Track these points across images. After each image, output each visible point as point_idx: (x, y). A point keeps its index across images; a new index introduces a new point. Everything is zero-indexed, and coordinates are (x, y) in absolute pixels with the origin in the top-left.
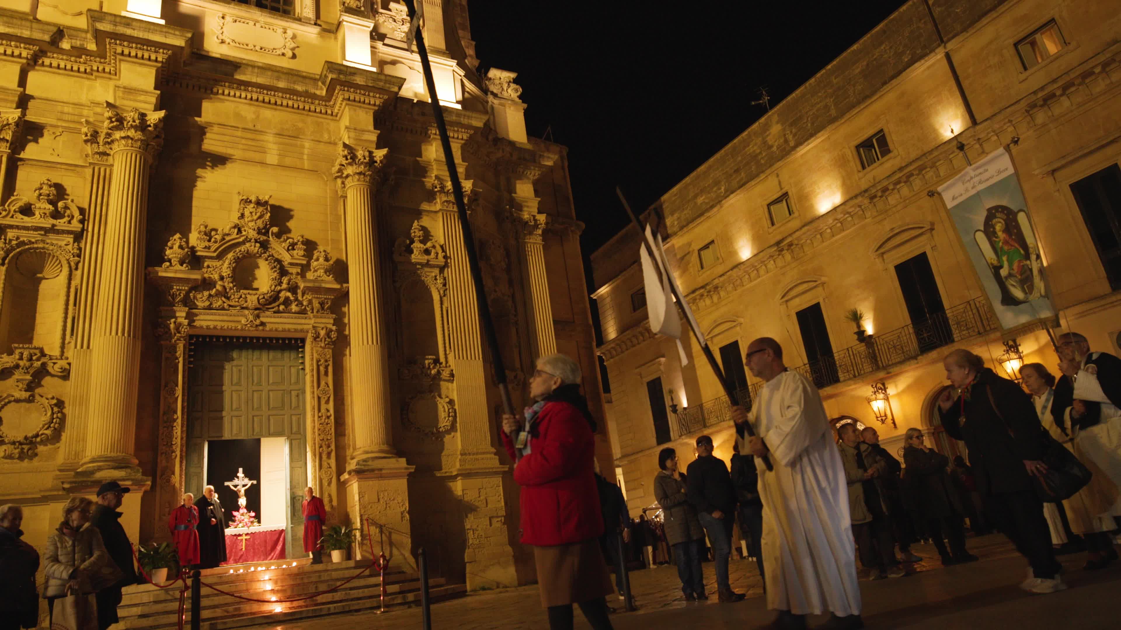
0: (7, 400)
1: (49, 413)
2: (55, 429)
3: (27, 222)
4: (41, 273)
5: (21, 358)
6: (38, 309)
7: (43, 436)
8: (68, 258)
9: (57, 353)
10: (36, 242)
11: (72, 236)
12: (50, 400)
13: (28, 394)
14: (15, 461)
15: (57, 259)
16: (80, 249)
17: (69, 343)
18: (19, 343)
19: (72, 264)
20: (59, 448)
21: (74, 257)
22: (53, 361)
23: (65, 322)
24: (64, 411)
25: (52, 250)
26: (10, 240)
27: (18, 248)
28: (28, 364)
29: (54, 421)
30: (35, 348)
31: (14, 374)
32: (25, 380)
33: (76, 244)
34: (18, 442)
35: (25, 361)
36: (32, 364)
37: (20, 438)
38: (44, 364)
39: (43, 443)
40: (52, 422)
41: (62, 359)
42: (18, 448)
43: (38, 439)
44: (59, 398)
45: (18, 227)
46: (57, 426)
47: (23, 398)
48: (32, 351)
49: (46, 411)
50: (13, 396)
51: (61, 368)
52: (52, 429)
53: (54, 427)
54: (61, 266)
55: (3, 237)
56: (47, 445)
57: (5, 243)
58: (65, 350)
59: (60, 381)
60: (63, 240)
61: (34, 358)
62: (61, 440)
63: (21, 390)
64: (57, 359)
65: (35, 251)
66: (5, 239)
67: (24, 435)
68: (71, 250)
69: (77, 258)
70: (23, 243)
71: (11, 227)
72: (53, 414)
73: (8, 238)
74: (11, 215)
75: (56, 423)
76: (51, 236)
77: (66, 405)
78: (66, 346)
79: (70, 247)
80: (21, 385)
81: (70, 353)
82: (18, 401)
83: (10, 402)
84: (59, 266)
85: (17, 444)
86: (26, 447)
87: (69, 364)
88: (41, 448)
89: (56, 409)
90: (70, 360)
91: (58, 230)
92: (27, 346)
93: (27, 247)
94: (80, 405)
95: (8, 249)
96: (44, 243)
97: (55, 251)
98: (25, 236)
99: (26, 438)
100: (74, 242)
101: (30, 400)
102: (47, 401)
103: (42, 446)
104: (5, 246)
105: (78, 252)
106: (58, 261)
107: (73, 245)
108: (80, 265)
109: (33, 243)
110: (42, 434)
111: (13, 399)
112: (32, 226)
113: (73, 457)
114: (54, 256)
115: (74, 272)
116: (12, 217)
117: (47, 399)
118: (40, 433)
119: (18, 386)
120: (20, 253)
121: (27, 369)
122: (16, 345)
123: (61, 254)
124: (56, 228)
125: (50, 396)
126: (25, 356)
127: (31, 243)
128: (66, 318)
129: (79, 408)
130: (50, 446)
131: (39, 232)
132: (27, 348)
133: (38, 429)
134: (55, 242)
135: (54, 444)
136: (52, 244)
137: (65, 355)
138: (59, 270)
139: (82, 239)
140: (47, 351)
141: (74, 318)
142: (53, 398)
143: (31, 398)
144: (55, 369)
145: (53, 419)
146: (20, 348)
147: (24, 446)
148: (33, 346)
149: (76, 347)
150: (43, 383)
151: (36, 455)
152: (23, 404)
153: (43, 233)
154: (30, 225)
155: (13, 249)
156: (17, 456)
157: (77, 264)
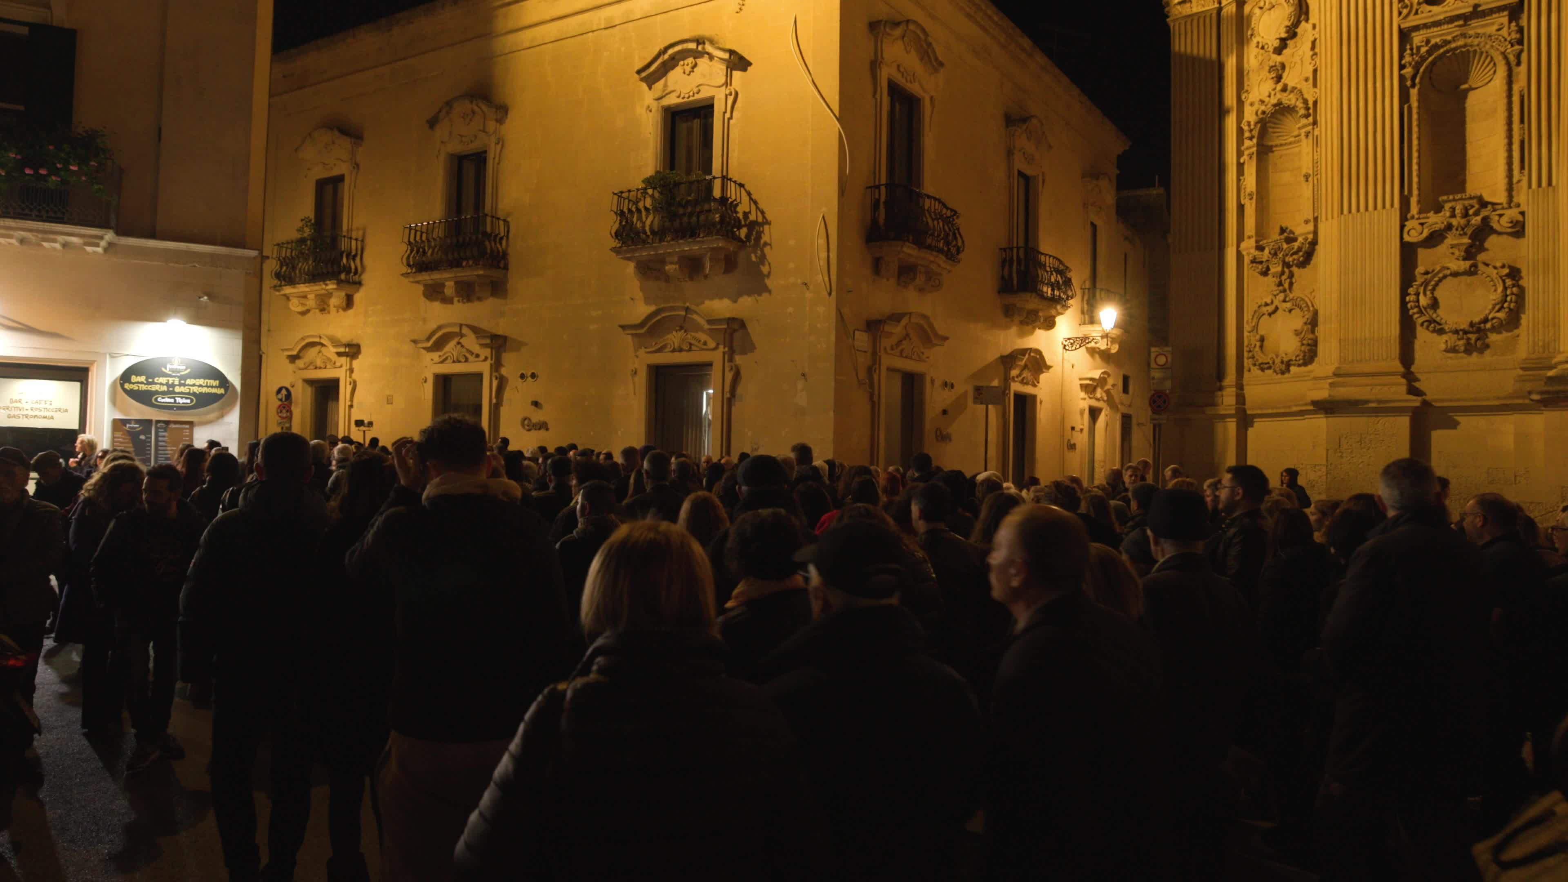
0: (1441, 275)
1: (1500, 289)
2: (1511, 310)
3: (1437, 15)
4: (1465, 82)
5: (1453, 216)
6: (1467, 140)
7: (1494, 321)
8: (1502, 49)
9: (1501, 197)
10: (1454, 39)
11: (1506, 13)
12: (1500, 270)
13: (1468, 263)
14: (1460, 355)
15: (1487, 57)
16: (1520, 30)
17: (1519, 181)
18: (1447, 194)
19: (1511, 58)
20: (1518, 336)
21: (1512, 46)
22: (1498, 212)
23: (1510, 151)
24: (1521, 282)
25: (1478, 45)
26: (1419, 48)
27: (1430, 55)
28: (1463, 222)
29: (1509, 299)
30: (1471, 198)
31: (1446, 237)
32: (1462, 244)
33: (1513, 24)
34: (1461, 330)
35: (1458, 218)
36: (1469, 221)
37: (1464, 326)
38: (1485, 220)
39: (1495, 329)
40: (1506, 301)
41: (1510, 207)
42: (1462, 339)
43: (1488, 325)
44: (1512, 264)
45: (1426, 26)
46: (1512, 305)
47: (1462, 269)
48: (1466, 203)
49: (1495, 285)
50: (1448, 269)
51: (1512, 222)
52: (1507, 310)
53: (1509, 308)
54: (1495, 64)
55: (1408, 47)
56: (1500, 333)
57: (1412, 55)
58: (1514, 193)
59: (1510, 240)
60: (1493, 24)
61: (1471, 212)
62: (1520, 324)
63: (1457, 259)
64: (1503, 208)
65: (1454, 54)
66: (1411, 49)
67: (1469, 320)
68: (1506, 35)
69: (1517, 47)
70: (1437, 47)
71: (1416, 28)
72: (1505, 288)
73: (1414, 46)
74: (1414, 11)
75: (1511, 301)
76: (1474, 23)
77: (1524, 273)
78: (1515, 186)
79: (1504, 33)
80: (1457, 253)
81: (1522, 196)
82: (1455, 274)
83: (1445, 277)
84: (1492, 64)
85: (1461, 333)
86: (1473, 337)
87: (1523, 213)
88: (1493, 337)
89: (1509, 282)
90: (1523, 208)
91: (1483, 11)
92: (1459, 196)
93: (1442, 51)
94: (1544, 273)
95: (1417, 63)
96: (1465, 37)
97: (1482, 44)
98: (1436, 35)
99: (1472, 324)
100: (1510, 22)
101: (1472, 272)
102: (1495, 271)
103: (1495, 335)
104: (1413, 59)
105: (1518, 36)
106: (1489, 59)
107: (1509, 28)
108: (1524, 56)
109: (1450, 42)
110: (1493, 318)
111: (1448, 272)
112: (1445, 19)
113: (1541, 350)
114: (1482, 53)
115: (1516, 70)
116: (1416, 13)
117: (1495, 268)
118: (1490, 317)
119: (1453, 253)
120: (1433, 63)
121: (1463, 229)
122: (1445, 198)
123: (1492, 46)
124: (1480, 9)
125: (1498, 264)
126: (1458, 211)
127: (1447, 42)
128: (1510, 144)
129: (1544, 278)
130: (1505, 334)
131: (1456, 23)
132: (1460, 199)
133: (1487, 312)
134: (1480, 31)
135: (1511, 331)
136: (1477, 36)
137: (1515, 200)
138: (1492, 72)
139: (1522, 11)
140: (1487, 198)
141: (1522, 143)
142: (1503, 266)
143: (1472, 269)
144: (1502, 223)
145: (1506, 296)
146: (1450, 201)
147: (1470, 336)
148: (1468, 196)
149: (1530, 186)
150: (1487, 245)
151: (1487, 346)
152: (1463, 278)
153: (1461, 22)
154: (1442, 17)
155: (1423, 59)
156: (1462, 348)
157: (1518, 56)
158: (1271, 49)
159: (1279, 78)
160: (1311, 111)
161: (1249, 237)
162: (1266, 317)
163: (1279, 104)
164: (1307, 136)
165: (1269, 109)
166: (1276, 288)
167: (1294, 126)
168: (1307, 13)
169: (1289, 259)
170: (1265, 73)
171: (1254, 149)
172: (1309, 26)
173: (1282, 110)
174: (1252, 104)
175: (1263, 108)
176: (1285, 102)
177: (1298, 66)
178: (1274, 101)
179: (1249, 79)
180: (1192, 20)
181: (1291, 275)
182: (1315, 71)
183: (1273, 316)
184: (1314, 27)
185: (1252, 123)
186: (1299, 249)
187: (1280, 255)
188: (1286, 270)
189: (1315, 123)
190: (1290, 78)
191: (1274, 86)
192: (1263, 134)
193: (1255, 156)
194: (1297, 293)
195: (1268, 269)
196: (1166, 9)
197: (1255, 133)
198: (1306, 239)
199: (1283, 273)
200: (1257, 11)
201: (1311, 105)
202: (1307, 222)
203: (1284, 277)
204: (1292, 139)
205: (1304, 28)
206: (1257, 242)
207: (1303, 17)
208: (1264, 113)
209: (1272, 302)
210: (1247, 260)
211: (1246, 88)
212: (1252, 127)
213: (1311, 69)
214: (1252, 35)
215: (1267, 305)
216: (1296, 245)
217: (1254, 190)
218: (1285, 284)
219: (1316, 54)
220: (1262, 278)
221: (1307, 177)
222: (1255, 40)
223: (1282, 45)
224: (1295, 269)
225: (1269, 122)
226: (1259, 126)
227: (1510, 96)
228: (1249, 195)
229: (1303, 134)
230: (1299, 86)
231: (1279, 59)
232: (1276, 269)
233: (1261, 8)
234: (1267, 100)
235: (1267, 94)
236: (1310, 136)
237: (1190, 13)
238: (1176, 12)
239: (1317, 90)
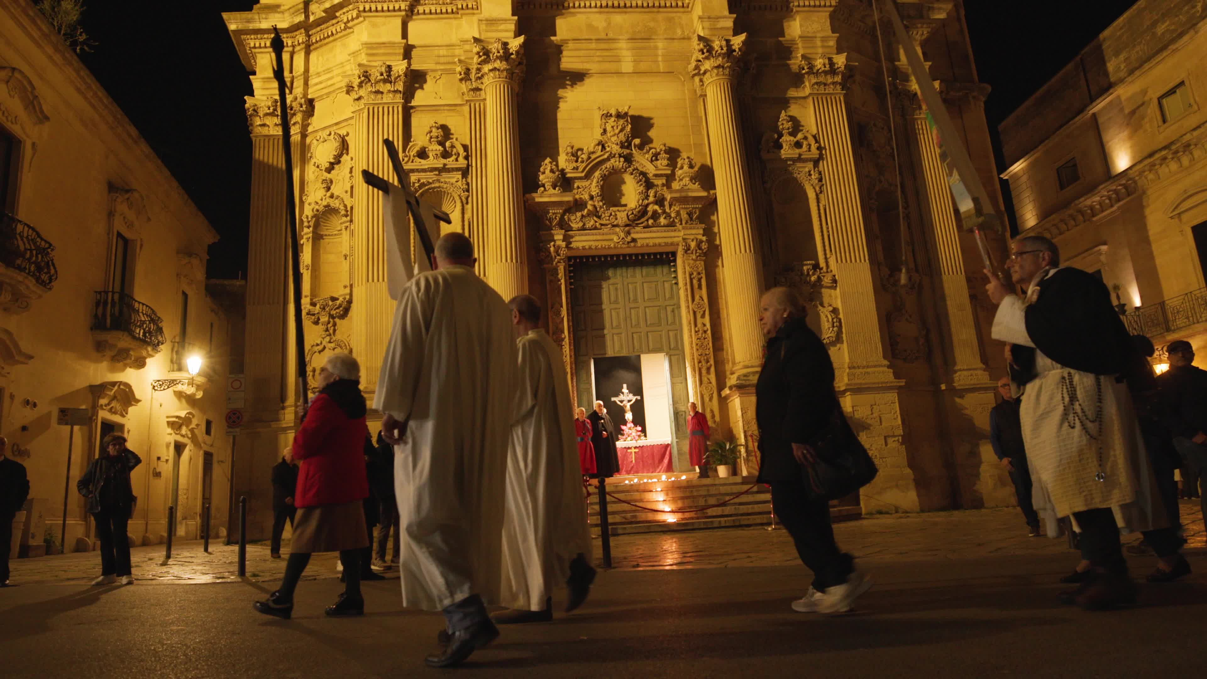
3: (424, 165)
8: (459, 193)
10: (433, 182)
11: (460, 173)
16: (468, 184)
19: (463, 199)
21: (464, 192)
25: (446, 188)
26: (414, 184)
27: (420, 189)
33: (464, 180)
45: (418, 171)
54: (455, 201)
60: (453, 177)
65: (433, 191)
68: (460, 185)
69: (466, 193)
70: (424, 185)
71: (413, 171)
73: (411, 182)
74: (411, 160)
76: (444, 175)
79: (460, 183)
84: (453, 202)
91: (448, 168)
93: (427, 187)
96: (439, 182)
97: (448, 188)
98: (424, 178)
100: (463, 178)
105: (467, 187)
106: (452, 197)
107: (462, 181)
108: (470, 199)
112: (428, 168)
114: (448, 193)
115: (466, 206)
116: (412, 162)
120: (422, 195)
123: (453, 190)
124: (447, 167)
127: (429, 183)
131: (435, 173)
134: (447, 180)
136: (446, 183)
138: (454, 205)
139: (469, 174)
153: (437, 173)
154: (426, 167)
155: (416, 191)
157: (467, 198)
158: (323, 168)
159: (328, 189)
160: (349, 213)
161: (306, 297)
162: (317, 354)
163: (328, 206)
164: (346, 229)
165: (321, 208)
166: (324, 333)
167: (337, 223)
168: (347, 150)
169: (333, 312)
170: (319, 185)
171: (311, 235)
172: (348, 158)
173: (329, 211)
174: (310, 204)
175: (317, 207)
176: (332, 205)
177: (341, 183)
178: (325, 203)
179: (308, 187)
180: (269, 139)
181: (335, 325)
182: (352, 187)
183: (322, 353)
184: (352, 159)
185: (310, 217)
186: (340, 306)
187: (327, 309)
188: (331, 320)
189: (351, 221)
190: (336, 189)
191: (325, 193)
192: (317, 226)
193: (311, 240)
194: (338, 336)
195: (319, 319)
196: (250, 128)
197: (312, 224)
198: (345, 299)
199: (329, 323)
200: (315, 141)
201: (349, 209)
202: (345, 287)
203: (329, 326)
204: (336, 232)
205: (345, 158)
206: (311, 300)
207: (345, 151)
208: (318, 210)
209: (321, 343)
210: (304, 313)
211: (306, 192)
212: (310, 219)
213: (349, 185)
214: (311, 157)
215: (318, 345)
216: (338, 302)
217: (310, 263)
218: (331, 330)
219: (352, 176)
220: (314, 326)
221: (346, 257)
222: (313, 161)
223: (331, 168)
224: (337, 320)
225: (322, 218)
226: (314, 219)
227: (463, 221)
228: (307, 266)
229: (343, 228)
230: (341, 196)
231: (329, 176)
232: (324, 319)
233: (317, 140)
234: (320, 202)
235: (320, 198)
236: (348, 229)
237: (268, 134)
238: (258, 131)
239: (353, 200)
